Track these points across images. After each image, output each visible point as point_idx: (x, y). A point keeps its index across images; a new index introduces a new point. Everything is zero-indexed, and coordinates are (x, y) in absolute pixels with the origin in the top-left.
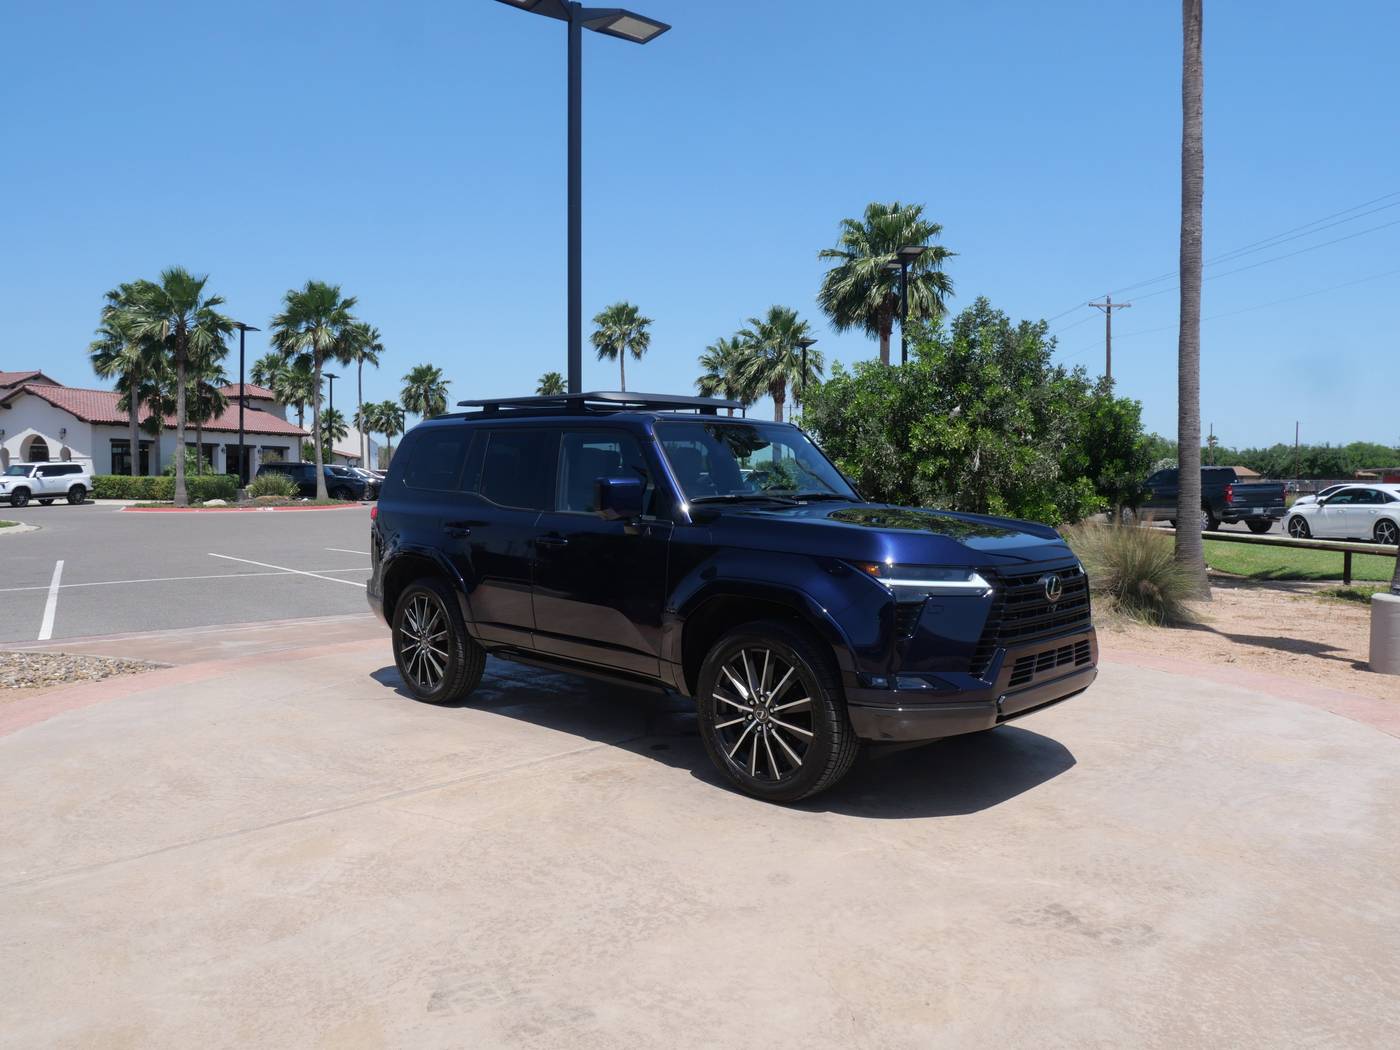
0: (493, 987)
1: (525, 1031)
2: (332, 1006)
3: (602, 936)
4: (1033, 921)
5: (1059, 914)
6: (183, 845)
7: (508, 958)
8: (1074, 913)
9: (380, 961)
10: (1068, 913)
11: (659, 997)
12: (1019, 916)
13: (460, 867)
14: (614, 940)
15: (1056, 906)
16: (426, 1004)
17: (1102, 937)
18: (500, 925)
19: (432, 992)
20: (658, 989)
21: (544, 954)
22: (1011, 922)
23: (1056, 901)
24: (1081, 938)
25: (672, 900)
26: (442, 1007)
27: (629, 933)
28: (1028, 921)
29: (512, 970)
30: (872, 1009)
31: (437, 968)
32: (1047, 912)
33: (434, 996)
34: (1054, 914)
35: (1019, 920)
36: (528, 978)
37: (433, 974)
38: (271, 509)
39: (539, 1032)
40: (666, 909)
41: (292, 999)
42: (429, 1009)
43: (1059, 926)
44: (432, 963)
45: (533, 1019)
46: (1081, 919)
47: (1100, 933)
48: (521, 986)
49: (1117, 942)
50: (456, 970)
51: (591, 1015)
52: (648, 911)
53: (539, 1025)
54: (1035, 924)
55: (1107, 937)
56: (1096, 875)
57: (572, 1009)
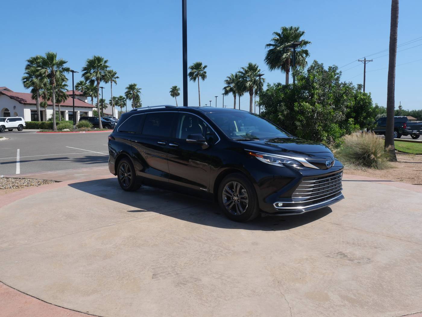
0: (171, 272)
1: (181, 284)
2: (124, 277)
3: (202, 259)
4: (333, 256)
5: (341, 255)
6: (73, 234)
7: (174, 265)
8: (346, 254)
9: (137, 265)
10: (344, 254)
11: (220, 276)
12: (329, 255)
13: (157, 240)
14: (205, 260)
15: (341, 252)
16: (151, 277)
17: (354, 261)
18: (171, 256)
19: (153, 274)
20: (220, 273)
21: (185, 264)
22: (326, 257)
23: (340, 251)
24: (348, 261)
25: (222, 249)
26: (156, 278)
27: (210, 258)
28: (332, 256)
29: (176, 268)
30: (284, 280)
31: (154, 267)
32: (337, 254)
33: (153, 275)
34: (340, 254)
35: (329, 256)
36: (181, 270)
37: (153, 269)
38: (84, 132)
39: (185, 285)
40: (221, 252)
41: (112, 276)
42: (153, 278)
43: (341, 258)
44: (152, 266)
45: (183, 281)
46: (348, 256)
47: (354, 260)
48: (179, 272)
49: (359, 263)
50: (159, 268)
51: (200, 280)
52: (215, 252)
53: (185, 283)
54: (334, 257)
55: (356, 261)
56: (353, 244)
57: (194, 279)
